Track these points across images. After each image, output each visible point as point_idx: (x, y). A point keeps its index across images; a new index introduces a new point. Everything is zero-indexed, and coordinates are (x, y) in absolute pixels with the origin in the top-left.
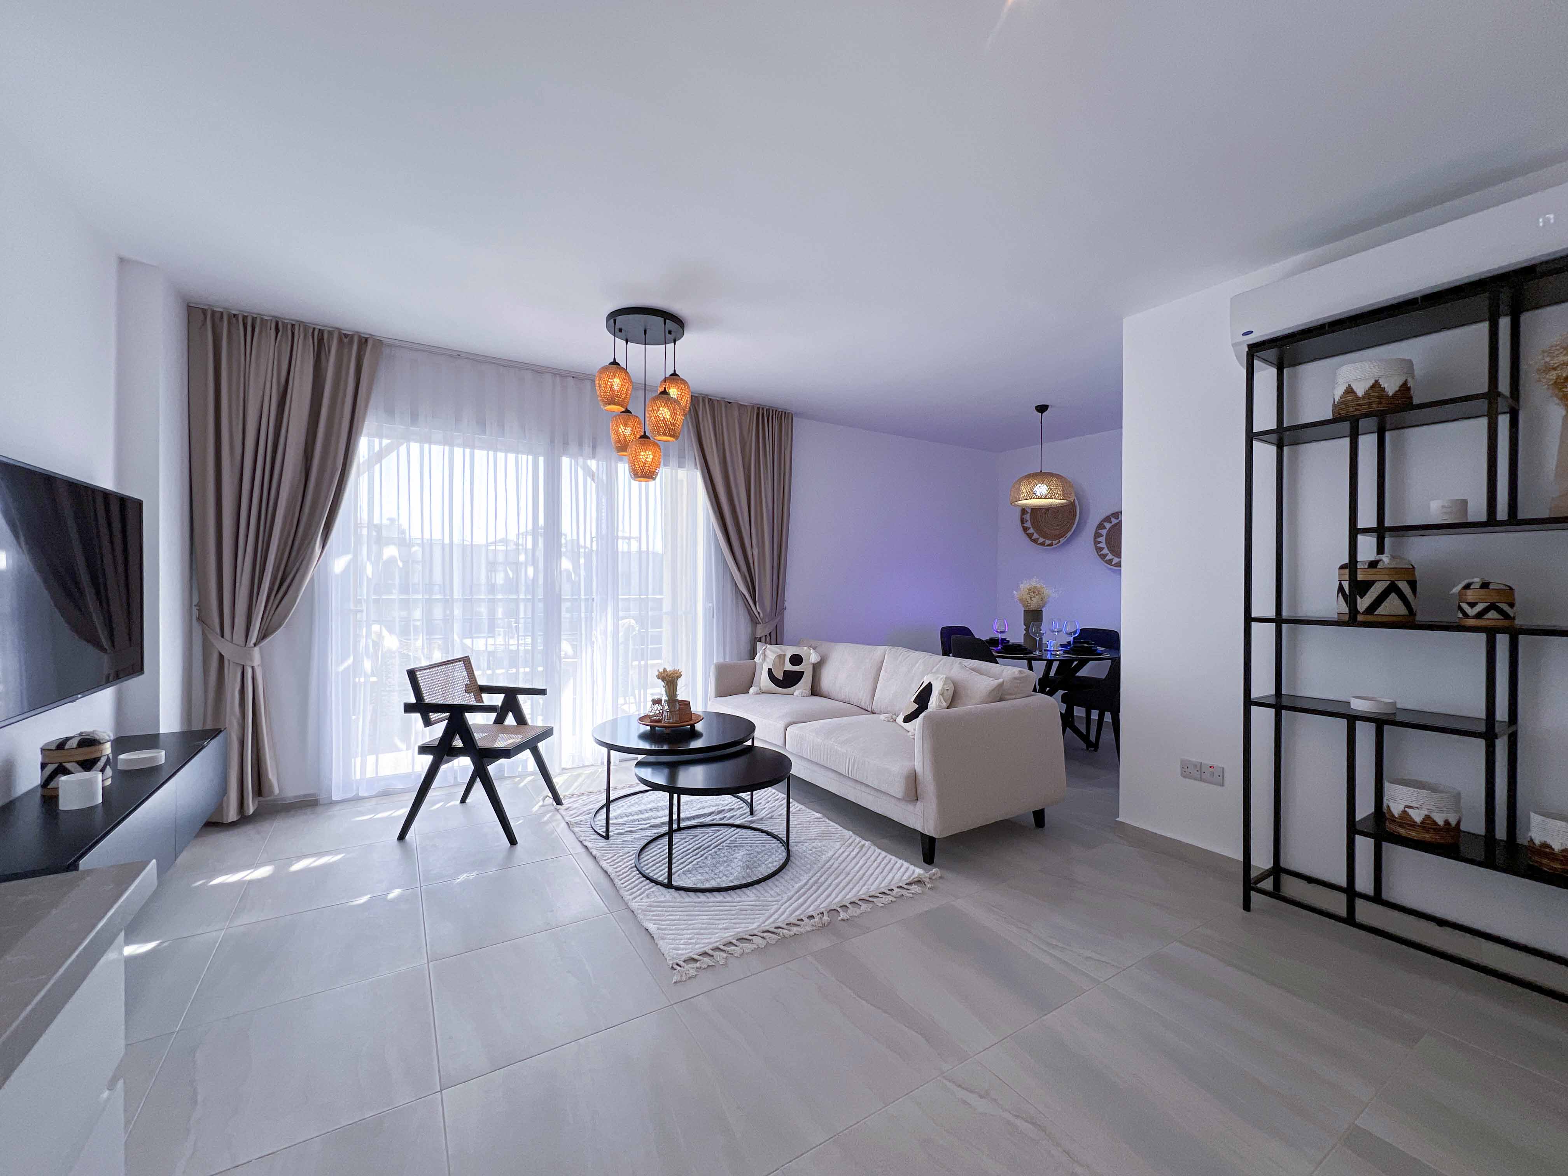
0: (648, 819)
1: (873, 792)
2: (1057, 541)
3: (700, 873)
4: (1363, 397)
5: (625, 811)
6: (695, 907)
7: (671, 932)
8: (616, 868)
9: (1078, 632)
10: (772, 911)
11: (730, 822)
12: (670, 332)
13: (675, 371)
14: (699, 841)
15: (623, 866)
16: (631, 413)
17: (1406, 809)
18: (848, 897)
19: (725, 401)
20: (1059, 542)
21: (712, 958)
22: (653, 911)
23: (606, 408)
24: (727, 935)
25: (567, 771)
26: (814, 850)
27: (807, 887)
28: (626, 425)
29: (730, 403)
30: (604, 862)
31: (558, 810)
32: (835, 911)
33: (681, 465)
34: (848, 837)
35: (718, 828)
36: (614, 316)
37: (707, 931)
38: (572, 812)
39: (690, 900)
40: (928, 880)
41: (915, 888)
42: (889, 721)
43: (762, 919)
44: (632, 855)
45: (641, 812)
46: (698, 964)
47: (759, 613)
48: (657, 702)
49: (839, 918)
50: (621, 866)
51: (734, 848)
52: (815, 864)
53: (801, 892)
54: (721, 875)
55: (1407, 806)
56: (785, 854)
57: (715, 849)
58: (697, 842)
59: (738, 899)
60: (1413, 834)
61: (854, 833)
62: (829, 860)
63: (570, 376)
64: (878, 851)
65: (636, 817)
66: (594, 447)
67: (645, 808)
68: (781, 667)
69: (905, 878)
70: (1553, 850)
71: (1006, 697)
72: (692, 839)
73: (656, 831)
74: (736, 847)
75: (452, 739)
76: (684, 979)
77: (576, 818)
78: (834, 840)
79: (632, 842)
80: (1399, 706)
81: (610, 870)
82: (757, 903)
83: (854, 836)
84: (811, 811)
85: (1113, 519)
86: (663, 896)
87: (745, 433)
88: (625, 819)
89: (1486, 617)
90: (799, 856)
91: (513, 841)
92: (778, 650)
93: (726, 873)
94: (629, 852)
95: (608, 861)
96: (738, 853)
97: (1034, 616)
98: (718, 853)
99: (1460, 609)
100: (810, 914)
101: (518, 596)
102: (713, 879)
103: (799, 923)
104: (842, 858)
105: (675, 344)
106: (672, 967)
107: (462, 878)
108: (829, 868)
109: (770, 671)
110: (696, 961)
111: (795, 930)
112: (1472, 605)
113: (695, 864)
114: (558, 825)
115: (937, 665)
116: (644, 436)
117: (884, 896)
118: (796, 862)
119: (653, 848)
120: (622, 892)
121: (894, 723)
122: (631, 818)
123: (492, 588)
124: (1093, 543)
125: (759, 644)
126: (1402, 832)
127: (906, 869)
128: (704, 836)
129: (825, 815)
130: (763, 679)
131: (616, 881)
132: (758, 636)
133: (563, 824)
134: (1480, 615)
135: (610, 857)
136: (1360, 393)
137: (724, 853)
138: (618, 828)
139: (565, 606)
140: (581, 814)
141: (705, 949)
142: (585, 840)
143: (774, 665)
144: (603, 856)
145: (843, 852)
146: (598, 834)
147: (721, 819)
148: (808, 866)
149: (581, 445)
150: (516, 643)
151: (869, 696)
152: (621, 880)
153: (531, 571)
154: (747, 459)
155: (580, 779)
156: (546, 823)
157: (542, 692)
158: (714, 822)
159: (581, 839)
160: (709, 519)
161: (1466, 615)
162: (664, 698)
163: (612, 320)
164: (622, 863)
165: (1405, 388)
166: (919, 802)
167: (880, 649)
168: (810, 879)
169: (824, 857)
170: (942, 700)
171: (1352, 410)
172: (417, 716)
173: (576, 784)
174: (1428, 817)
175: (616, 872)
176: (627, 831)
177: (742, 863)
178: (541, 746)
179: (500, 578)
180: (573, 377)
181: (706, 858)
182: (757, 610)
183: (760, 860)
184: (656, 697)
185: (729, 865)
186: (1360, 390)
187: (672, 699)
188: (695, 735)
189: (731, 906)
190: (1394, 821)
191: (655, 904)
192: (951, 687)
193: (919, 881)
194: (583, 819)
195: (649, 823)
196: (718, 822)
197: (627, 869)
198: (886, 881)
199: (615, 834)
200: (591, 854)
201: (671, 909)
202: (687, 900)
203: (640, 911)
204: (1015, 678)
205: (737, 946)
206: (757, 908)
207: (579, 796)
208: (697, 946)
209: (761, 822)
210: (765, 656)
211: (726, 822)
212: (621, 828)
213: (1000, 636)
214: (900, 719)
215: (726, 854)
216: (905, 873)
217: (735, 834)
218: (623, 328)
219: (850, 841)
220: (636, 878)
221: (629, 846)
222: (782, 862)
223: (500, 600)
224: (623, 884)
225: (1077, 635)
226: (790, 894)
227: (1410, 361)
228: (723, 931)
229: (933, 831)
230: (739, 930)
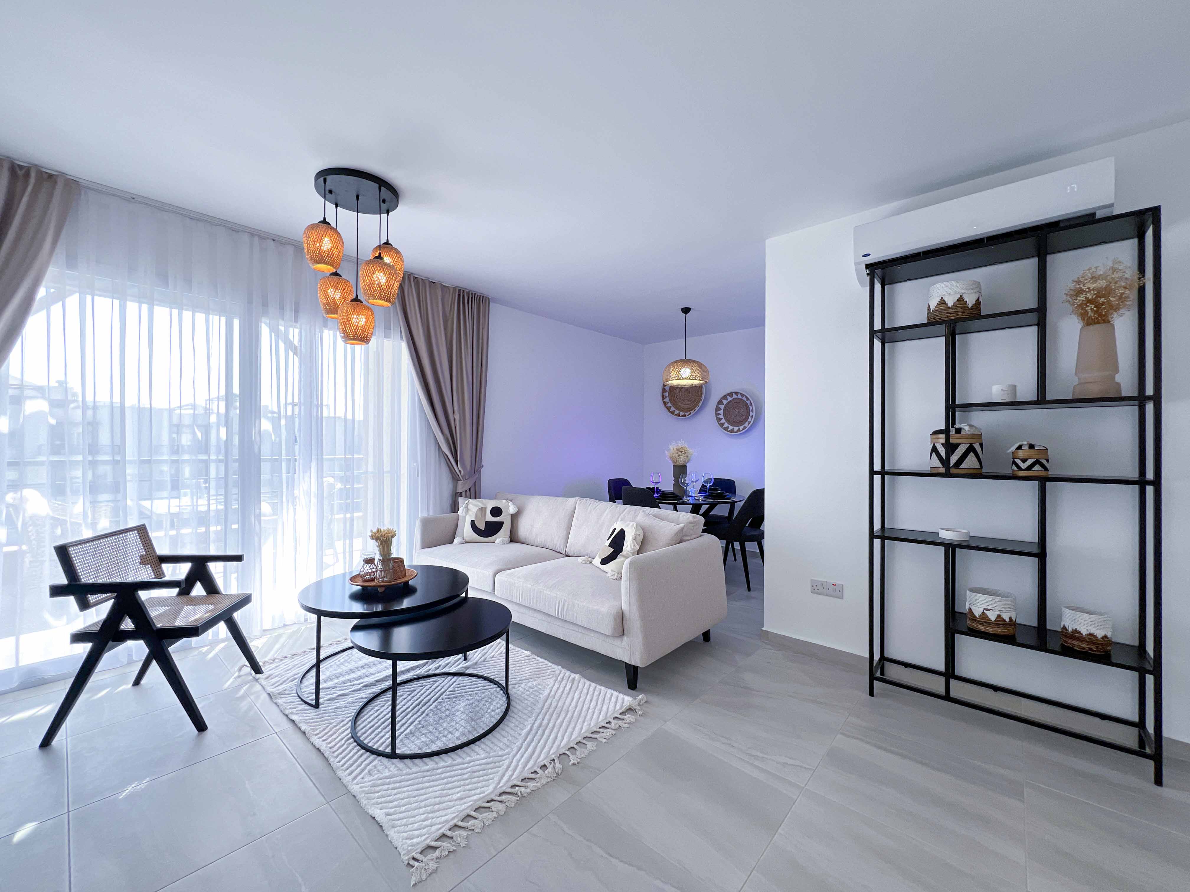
0: (361, 678)
1: (581, 630)
2: (689, 413)
3: (423, 734)
4: (952, 308)
5: (335, 672)
6: (424, 777)
7: (401, 815)
8: (330, 743)
9: (713, 481)
10: (505, 767)
11: (446, 670)
12: (384, 201)
13: (388, 240)
14: (418, 696)
15: (338, 739)
16: (341, 276)
17: (985, 611)
18: (573, 737)
19: (429, 281)
20: (690, 414)
21: (451, 841)
22: (378, 792)
23: (314, 267)
24: (463, 807)
25: (267, 633)
26: (531, 690)
27: (533, 732)
28: (336, 288)
29: (434, 283)
30: (316, 737)
31: (257, 680)
32: (566, 755)
33: (387, 336)
34: (559, 672)
35: (434, 679)
36: (324, 175)
37: (441, 806)
38: (274, 680)
39: (418, 769)
40: (638, 707)
41: (628, 717)
42: (586, 563)
43: (496, 779)
44: (347, 723)
45: (352, 671)
46: (437, 853)
47: (460, 471)
48: (369, 561)
49: (571, 763)
50: (335, 739)
51: (454, 700)
52: (535, 705)
53: (528, 739)
54: (446, 733)
55: (985, 609)
56: (504, 699)
57: (436, 703)
58: (415, 698)
59: (468, 759)
60: (990, 630)
61: (563, 667)
62: (547, 700)
63: (271, 239)
64: (588, 683)
65: (347, 677)
66: (297, 311)
67: (356, 665)
68: (483, 519)
69: (618, 707)
70: (1082, 634)
71: (684, 538)
72: (410, 695)
73: (370, 691)
74: (456, 697)
75: (120, 620)
76: (424, 877)
77: (280, 687)
78: (546, 677)
79: (346, 707)
80: (971, 534)
81: (323, 747)
82: (489, 760)
83: (563, 671)
84: (520, 649)
85: (728, 397)
86: (387, 770)
87: (448, 309)
88: (336, 681)
89: (1033, 469)
90: (519, 700)
91: (201, 726)
92: (479, 504)
93: (451, 729)
94: (343, 721)
95: (320, 735)
96: (459, 705)
97: (680, 470)
98: (439, 707)
99: (1014, 463)
100: (542, 764)
101: (209, 457)
102: (438, 738)
103: (533, 776)
104: (557, 696)
105: (388, 215)
106: (409, 864)
107: (130, 789)
108: (549, 708)
109: (473, 523)
110: (435, 848)
111: (531, 785)
112: (1024, 461)
113: (417, 724)
114: (258, 697)
115: (622, 513)
116: (357, 300)
117: (605, 731)
118: (518, 706)
119: (370, 711)
120: (340, 774)
121: (590, 565)
122: (342, 679)
123: (176, 449)
124: (715, 414)
125: (460, 500)
126: (982, 628)
127: (616, 698)
128: (422, 689)
129: (533, 652)
130: (467, 531)
131: (331, 760)
132: (459, 490)
133: (265, 695)
134: (1029, 468)
135: (321, 729)
136: (950, 304)
137: (444, 707)
138: (329, 692)
139: (266, 468)
140: (285, 681)
141: (441, 831)
142: (292, 713)
143: (476, 517)
144: (314, 730)
145: (558, 688)
146: (306, 703)
147: (437, 669)
148: (529, 709)
149: (282, 308)
150: (206, 503)
151: (563, 541)
152: (336, 757)
153: (223, 432)
154: (449, 335)
155: (282, 640)
156: (243, 698)
157: (238, 558)
158: (430, 672)
159: (287, 712)
160: (413, 386)
161: (1019, 468)
162: (378, 557)
163: (322, 179)
164: (337, 734)
165: (978, 302)
166: (625, 638)
167: (571, 500)
168: (534, 723)
169: (542, 697)
170: (636, 544)
171: (944, 317)
172: (71, 600)
173: (277, 646)
174: (999, 616)
175: (331, 748)
176: (339, 696)
177: (465, 715)
178: (237, 616)
179: (186, 440)
180: (274, 240)
181: (427, 715)
182: (459, 469)
183: (482, 709)
184: (369, 557)
185: (452, 720)
186: (950, 302)
187: (386, 559)
188: (407, 590)
189: (461, 769)
190: (976, 620)
191: (379, 782)
192: (640, 532)
193: (630, 709)
194: (288, 688)
195: (363, 683)
196: (433, 672)
197: (343, 742)
198: (602, 713)
199: (325, 701)
200: (300, 728)
201: (398, 785)
202: (415, 769)
203: (363, 795)
204: (691, 523)
205: (476, 818)
206: (489, 766)
207: (282, 660)
208: (434, 828)
209: (476, 667)
210: (467, 509)
211: (442, 671)
212: (332, 692)
213: (655, 486)
214: (597, 561)
215: (447, 707)
216: (616, 702)
217: (453, 683)
218: (333, 190)
219: (561, 675)
220: (355, 751)
221: (343, 713)
222: (504, 709)
223: (187, 461)
224: (339, 762)
225: (711, 484)
226: (518, 744)
227: (979, 282)
228: (458, 802)
229: (639, 662)
230: (475, 798)
